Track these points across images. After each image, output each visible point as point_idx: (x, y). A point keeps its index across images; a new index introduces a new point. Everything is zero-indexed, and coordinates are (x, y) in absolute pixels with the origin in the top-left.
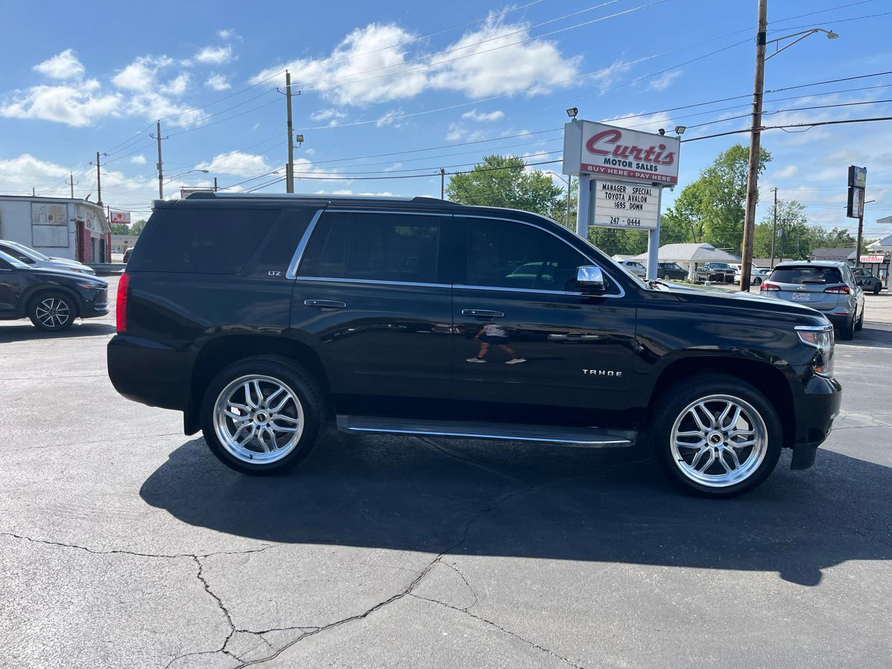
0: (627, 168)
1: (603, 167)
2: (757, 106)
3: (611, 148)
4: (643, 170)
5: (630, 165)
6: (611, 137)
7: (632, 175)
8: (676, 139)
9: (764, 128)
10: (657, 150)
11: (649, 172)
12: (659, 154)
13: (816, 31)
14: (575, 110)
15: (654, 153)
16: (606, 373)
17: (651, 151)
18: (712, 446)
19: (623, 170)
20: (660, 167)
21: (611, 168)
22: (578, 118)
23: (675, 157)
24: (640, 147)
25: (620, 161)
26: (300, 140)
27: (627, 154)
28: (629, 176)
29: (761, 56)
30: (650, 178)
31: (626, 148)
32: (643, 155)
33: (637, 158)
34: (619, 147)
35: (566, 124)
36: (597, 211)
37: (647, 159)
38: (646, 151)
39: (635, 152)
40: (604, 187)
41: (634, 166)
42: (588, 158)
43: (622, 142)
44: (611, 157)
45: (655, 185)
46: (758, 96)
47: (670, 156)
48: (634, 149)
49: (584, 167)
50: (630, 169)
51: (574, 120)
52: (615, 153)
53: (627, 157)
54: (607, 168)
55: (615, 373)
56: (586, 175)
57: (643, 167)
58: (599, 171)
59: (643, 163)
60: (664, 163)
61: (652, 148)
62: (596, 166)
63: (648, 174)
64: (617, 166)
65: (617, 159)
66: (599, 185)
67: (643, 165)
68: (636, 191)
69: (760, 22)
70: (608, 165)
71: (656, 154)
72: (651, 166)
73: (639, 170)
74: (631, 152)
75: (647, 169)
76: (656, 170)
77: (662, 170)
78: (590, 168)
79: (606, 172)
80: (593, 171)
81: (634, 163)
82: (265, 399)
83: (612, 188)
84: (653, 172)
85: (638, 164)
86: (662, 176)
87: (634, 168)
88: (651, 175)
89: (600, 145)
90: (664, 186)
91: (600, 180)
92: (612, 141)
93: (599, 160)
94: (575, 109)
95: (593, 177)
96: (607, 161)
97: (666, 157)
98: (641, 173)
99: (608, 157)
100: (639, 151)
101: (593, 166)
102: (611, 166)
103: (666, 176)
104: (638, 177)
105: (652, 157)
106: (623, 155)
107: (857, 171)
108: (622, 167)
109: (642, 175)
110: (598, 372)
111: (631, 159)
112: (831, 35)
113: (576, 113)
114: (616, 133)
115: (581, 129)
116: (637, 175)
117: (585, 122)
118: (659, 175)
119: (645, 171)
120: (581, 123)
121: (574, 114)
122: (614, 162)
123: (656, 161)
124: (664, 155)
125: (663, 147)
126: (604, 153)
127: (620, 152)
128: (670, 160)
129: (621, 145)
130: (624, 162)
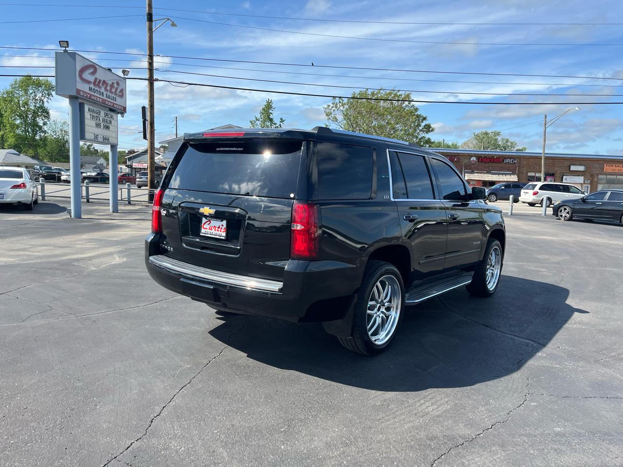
0: (101, 96)
1: (89, 94)
2: (151, 64)
3: (92, 79)
5: (103, 94)
6: (91, 70)
8: (123, 78)
9: (157, 80)
10: (115, 85)
12: (117, 89)
13: (168, 19)
15: (114, 87)
17: (112, 86)
19: (100, 98)
20: (118, 98)
21: (93, 95)
22: (69, 49)
23: (124, 92)
24: (107, 81)
25: (97, 90)
27: (101, 85)
28: (103, 103)
29: (150, 29)
31: (100, 81)
32: (109, 88)
33: (106, 90)
34: (96, 79)
36: (87, 128)
37: (111, 92)
38: (110, 85)
39: (105, 85)
40: (89, 110)
41: (105, 95)
42: (80, 85)
43: (100, 75)
44: (92, 86)
45: (114, 111)
46: (151, 56)
47: (122, 91)
48: (104, 82)
49: (78, 91)
50: (102, 97)
51: (65, 51)
52: (94, 83)
53: (100, 87)
54: (91, 95)
57: (109, 98)
60: (119, 96)
61: (113, 83)
62: (85, 92)
63: (112, 103)
64: (95, 94)
66: (86, 108)
67: (109, 95)
68: (106, 115)
69: (149, 5)
70: (91, 93)
71: (115, 88)
72: (113, 97)
73: (107, 99)
74: (103, 85)
76: (116, 101)
77: (119, 101)
78: (82, 93)
79: (90, 98)
80: (83, 96)
81: (105, 93)
83: (93, 111)
84: (114, 102)
85: (107, 94)
86: (119, 105)
87: (105, 97)
88: (114, 103)
89: (87, 75)
90: (118, 113)
91: (87, 104)
92: (92, 74)
93: (85, 88)
94: (67, 42)
95: (80, 101)
96: (90, 89)
97: (120, 92)
98: (109, 101)
100: (107, 84)
101: (83, 92)
102: (93, 93)
103: (121, 106)
105: (113, 90)
106: (98, 85)
108: (98, 95)
109: (109, 104)
111: (103, 90)
112: (173, 25)
113: (68, 45)
114: (93, 67)
115: (74, 59)
116: (107, 103)
117: (77, 55)
118: (117, 105)
119: (111, 100)
120: (73, 55)
121: (66, 46)
122: (94, 91)
123: (116, 94)
124: (119, 90)
125: (118, 84)
126: (89, 82)
127: (97, 83)
128: (122, 94)
129: (97, 77)
130: (100, 91)
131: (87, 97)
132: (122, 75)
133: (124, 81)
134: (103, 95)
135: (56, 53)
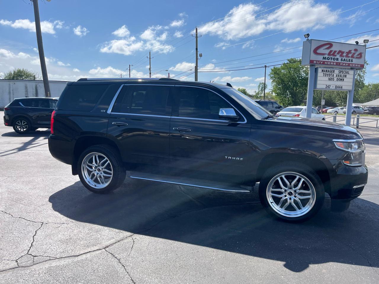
0: (335, 61)
1: (322, 61)
3: (327, 52)
4: (344, 62)
5: (337, 59)
6: (327, 46)
7: (338, 64)
8: (364, 46)
10: (353, 52)
11: (348, 62)
12: (354, 54)
14: (308, 35)
16: (236, 158)
17: (350, 52)
18: (288, 197)
19: (333, 62)
20: (354, 60)
21: (326, 62)
22: (309, 38)
23: (363, 55)
24: (343, 51)
25: (331, 58)
26: (201, 56)
27: (336, 54)
30: (349, 65)
31: (335, 52)
32: (345, 55)
33: (341, 56)
34: (331, 51)
35: (304, 42)
36: (318, 82)
37: (347, 56)
38: (347, 52)
40: (323, 71)
42: (314, 57)
43: (333, 49)
44: (327, 56)
45: (352, 69)
47: (360, 54)
48: (340, 52)
49: (311, 62)
50: (337, 61)
51: (307, 40)
52: (329, 54)
53: (336, 55)
54: (324, 62)
55: (240, 159)
56: (313, 65)
58: (320, 63)
59: (345, 58)
60: (356, 58)
62: (318, 61)
63: (347, 63)
64: (330, 60)
65: (330, 57)
66: (320, 70)
67: (345, 59)
68: (340, 72)
70: (325, 60)
71: (352, 54)
72: (349, 59)
73: (343, 62)
74: (338, 53)
75: (347, 61)
76: (352, 61)
77: (355, 61)
79: (324, 63)
80: (317, 63)
81: (340, 59)
82: (100, 163)
83: (327, 71)
84: (351, 63)
85: (342, 59)
86: (356, 64)
87: (340, 61)
88: (349, 64)
89: (321, 51)
90: (357, 69)
91: (320, 67)
92: (328, 48)
93: (320, 58)
95: (316, 67)
96: (324, 58)
97: (358, 55)
98: (343, 63)
99: (325, 56)
100: (343, 53)
101: (316, 61)
102: (327, 60)
103: (358, 64)
104: (342, 65)
105: (350, 55)
106: (333, 55)
108: (332, 61)
109: (344, 64)
110: (232, 158)
111: (338, 56)
113: (308, 36)
114: (330, 44)
115: (311, 43)
117: (312, 40)
118: (353, 64)
119: (346, 62)
121: (307, 37)
122: (328, 59)
123: (352, 57)
124: (356, 55)
125: (356, 50)
126: (323, 54)
127: (332, 53)
128: (360, 56)
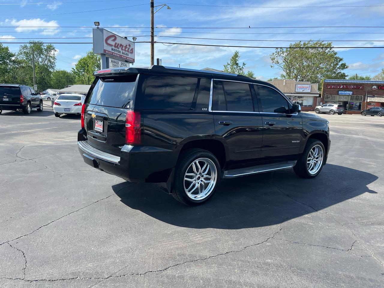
0: (119, 53)
1: (111, 52)
2: (152, 33)
3: (113, 43)
4: (124, 55)
6: (113, 38)
8: (133, 42)
9: (156, 42)
10: (128, 46)
11: (126, 56)
12: (129, 48)
13: (165, 5)
15: (127, 47)
17: (126, 47)
19: (118, 54)
20: (129, 54)
21: (114, 53)
22: (100, 27)
23: (134, 50)
24: (123, 44)
25: (117, 50)
27: (119, 47)
28: (120, 57)
29: (153, 12)
30: (126, 59)
31: (118, 44)
32: (124, 48)
33: (122, 49)
34: (116, 43)
37: (125, 50)
38: (125, 47)
39: (121, 47)
40: (112, 61)
41: (121, 53)
42: (106, 47)
43: (118, 41)
44: (113, 48)
45: (128, 62)
46: (153, 28)
47: (132, 49)
48: (121, 45)
49: (105, 51)
50: (120, 54)
51: (98, 28)
53: (119, 48)
54: (113, 53)
56: (105, 55)
57: (124, 54)
60: (130, 52)
61: (126, 45)
62: (109, 51)
63: (126, 57)
64: (116, 52)
66: (110, 60)
72: (127, 53)
73: (123, 55)
74: (120, 46)
77: (130, 56)
78: (107, 52)
80: (108, 53)
81: (121, 51)
82: (201, 169)
83: (114, 62)
84: (127, 56)
85: (122, 52)
86: (130, 58)
87: (121, 54)
88: (127, 57)
89: (110, 41)
90: (130, 63)
91: (111, 58)
92: (114, 40)
93: (109, 49)
94: (98, 23)
95: (107, 56)
96: (112, 49)
97: (131, 50)
98: (124, 56)
99: (113, 47)
100: (123, 46)
101: (108, 51)
102: (114, 52)
105: (127, 49)
106: (117, 47)
107: (159, 60)
108: (117, 53)
111: (120, 50)
112: (169, 8)
113: (99, 24)
114: (115, 37)
115: (103, 33)
116: (122, 57)
117: (104, 30)
118: (129, 58)
120: (102, 30)
121: (98, 24)
122: (115, 50)
123: (128, 51)
124: (130, 49)
125: (130, 45)
126: (111, 45)
127: (116, 46)
128: (132, 52)
129: (116, 42)
130: (118, 50)
131: (110, 54)
132: (133, 41)
133: (134, 44)
134: (120, 53)
135: (93, 29)
